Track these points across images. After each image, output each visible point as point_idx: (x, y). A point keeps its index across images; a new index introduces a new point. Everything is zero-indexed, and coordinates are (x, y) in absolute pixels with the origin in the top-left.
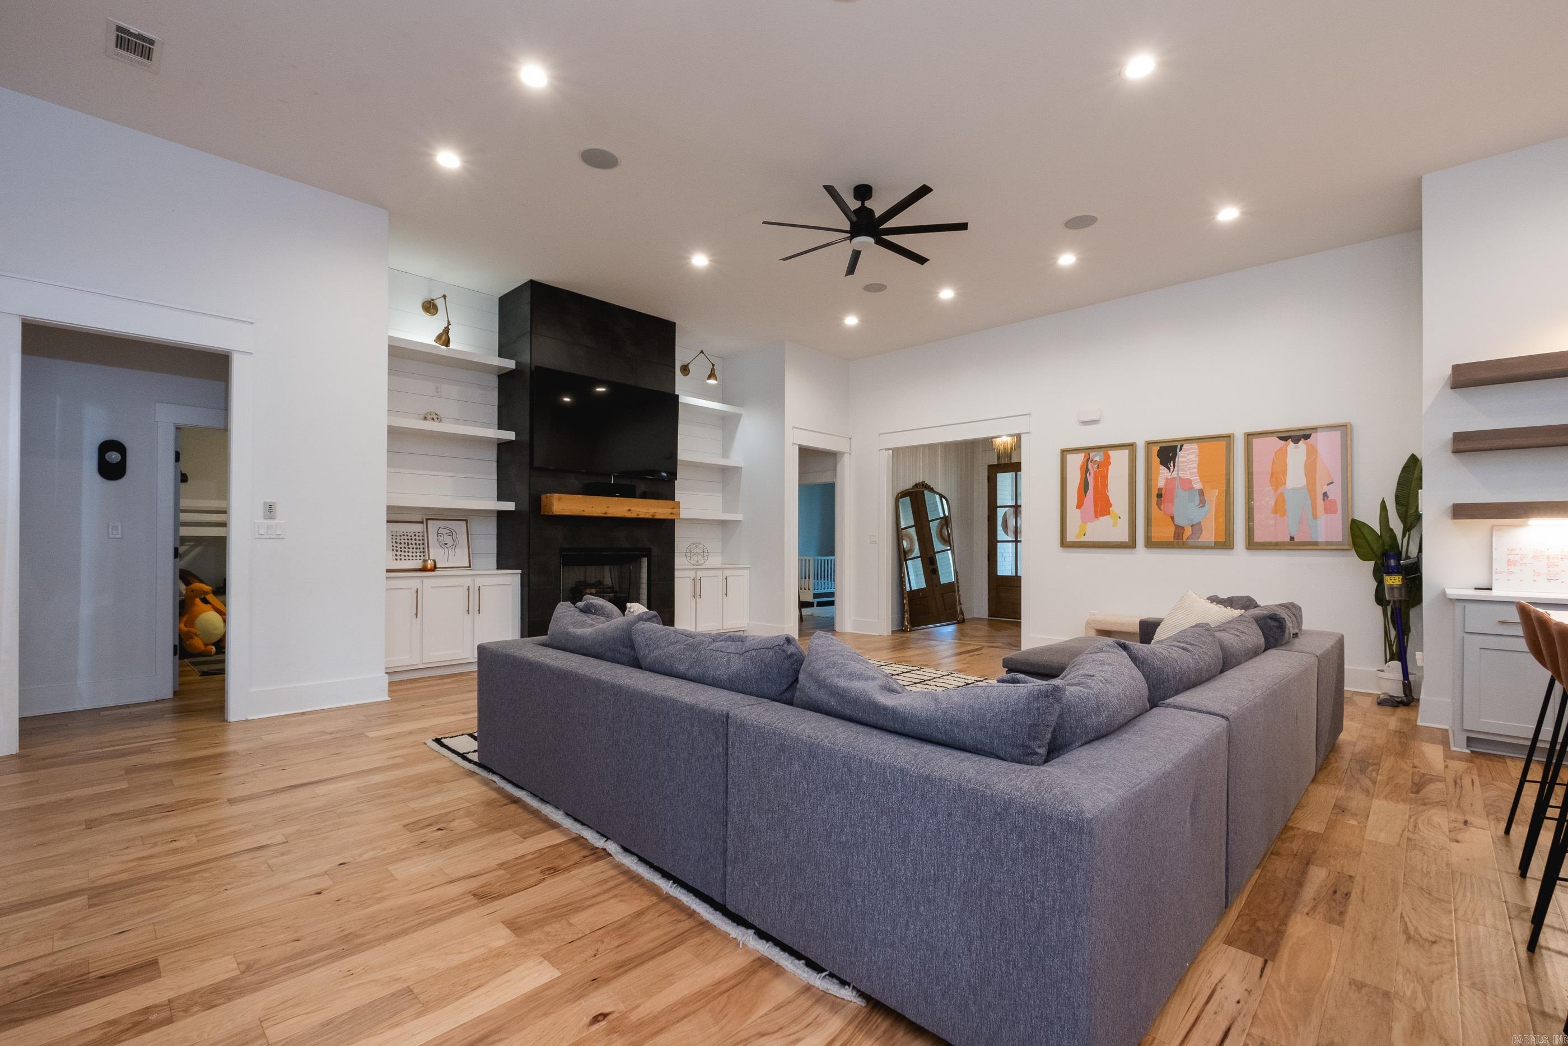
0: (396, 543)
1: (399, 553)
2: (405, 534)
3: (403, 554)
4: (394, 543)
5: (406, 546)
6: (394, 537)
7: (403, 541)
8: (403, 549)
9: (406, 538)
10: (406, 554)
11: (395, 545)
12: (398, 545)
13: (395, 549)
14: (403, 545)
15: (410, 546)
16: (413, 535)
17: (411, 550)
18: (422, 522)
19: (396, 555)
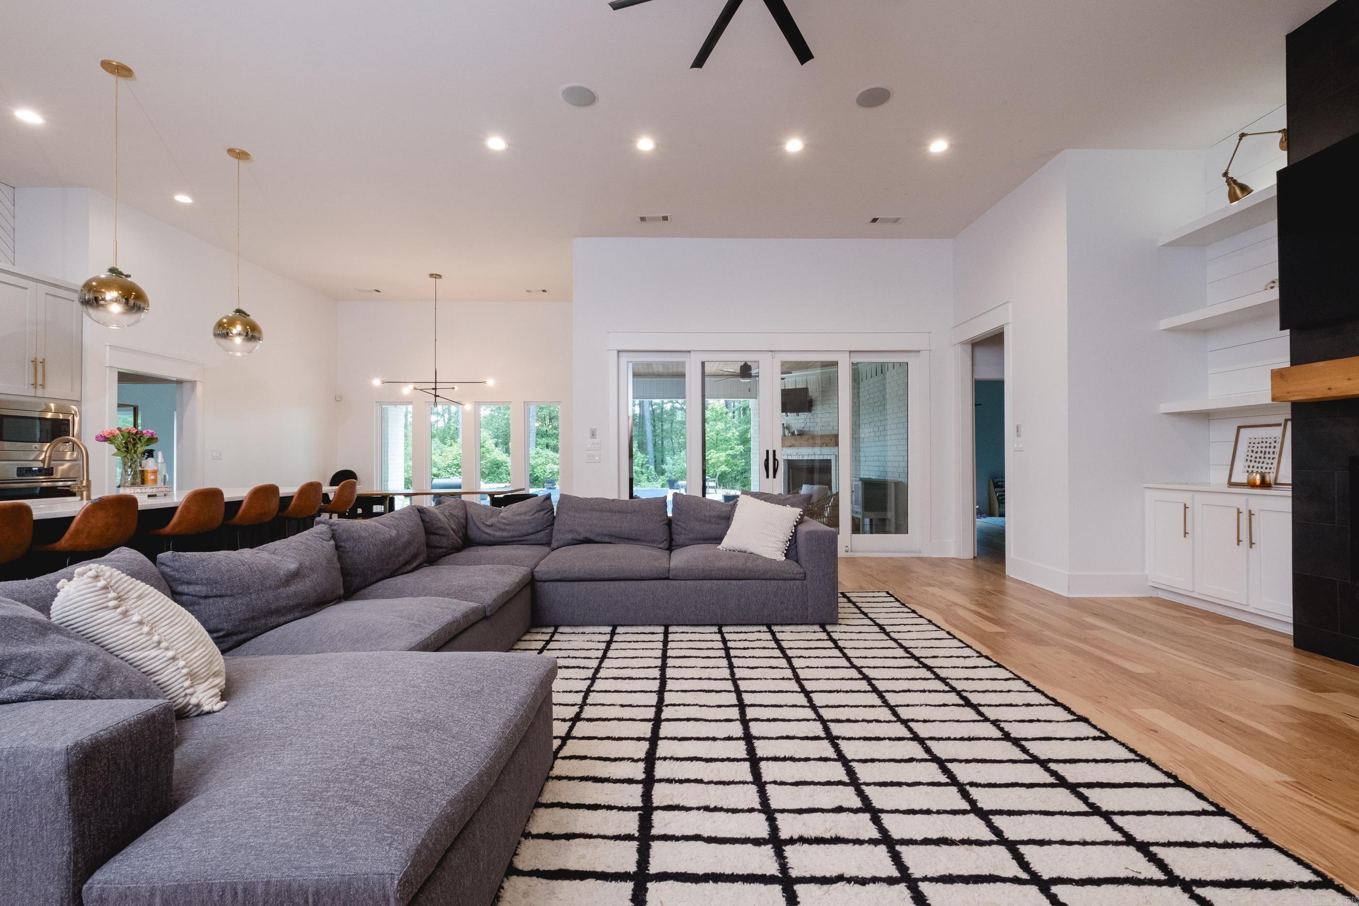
0: (1252, 451)
1: (1251, 464)
2: (1264, 440)
3: (1256, 465)
4: (1250, 451)
5: (1262, 455)
6: (1252, 445)
7: (1259, 450)
8: (1258, 460)
9: (1264, 445)
10: (1260, 465)
11: (1250, 454)
12: (1254, 455)
13: (1249, 458)
14: (1258, 455)
15: (1267, 456)
16: (1273, 442)
17: (1266, 461)
18: (1280, 425)
19: (1249, 467)
